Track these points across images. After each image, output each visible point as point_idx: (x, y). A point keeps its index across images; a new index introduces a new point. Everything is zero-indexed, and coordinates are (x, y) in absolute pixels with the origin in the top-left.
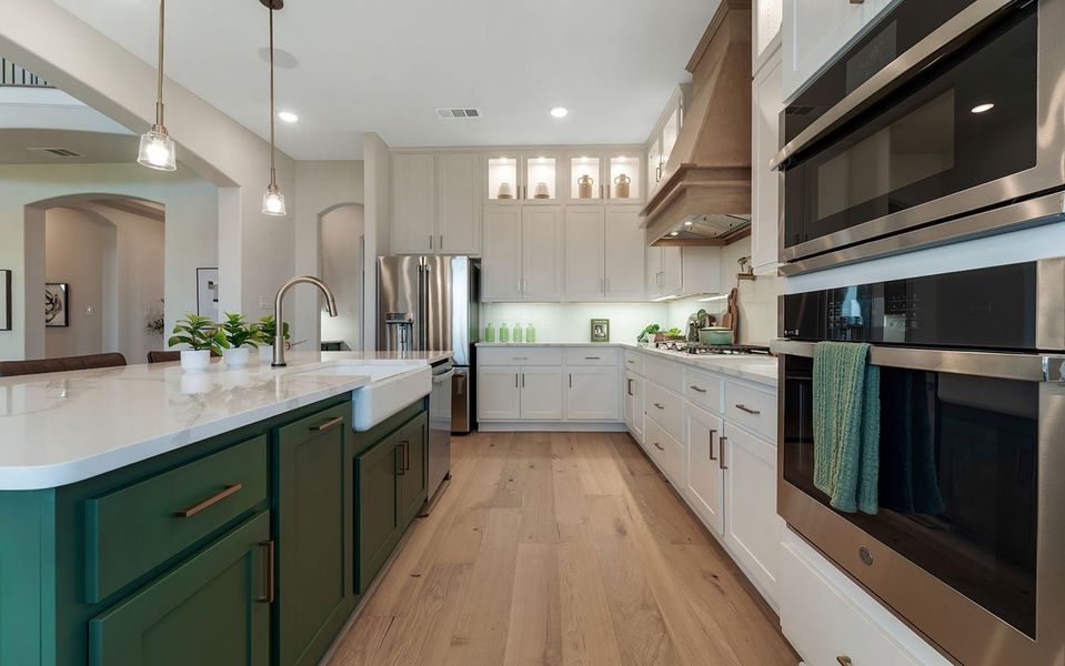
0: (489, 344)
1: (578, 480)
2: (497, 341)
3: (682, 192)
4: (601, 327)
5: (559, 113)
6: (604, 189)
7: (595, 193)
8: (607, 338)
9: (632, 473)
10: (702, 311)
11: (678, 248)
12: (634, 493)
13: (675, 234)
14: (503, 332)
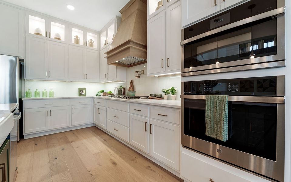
0: (29, 98)
1: (87, 149)
2: (33, 97)
3: (128, 48)
4: (83, 91)
5: (71, 8)
6: (85, 43)
7: (81, 43)
8: (85, 95)
9: (105, 140)
10: (121, 86)
11: (115, 66)
12: (110, 147)
13: (117, 61)
14: (36, 93)
